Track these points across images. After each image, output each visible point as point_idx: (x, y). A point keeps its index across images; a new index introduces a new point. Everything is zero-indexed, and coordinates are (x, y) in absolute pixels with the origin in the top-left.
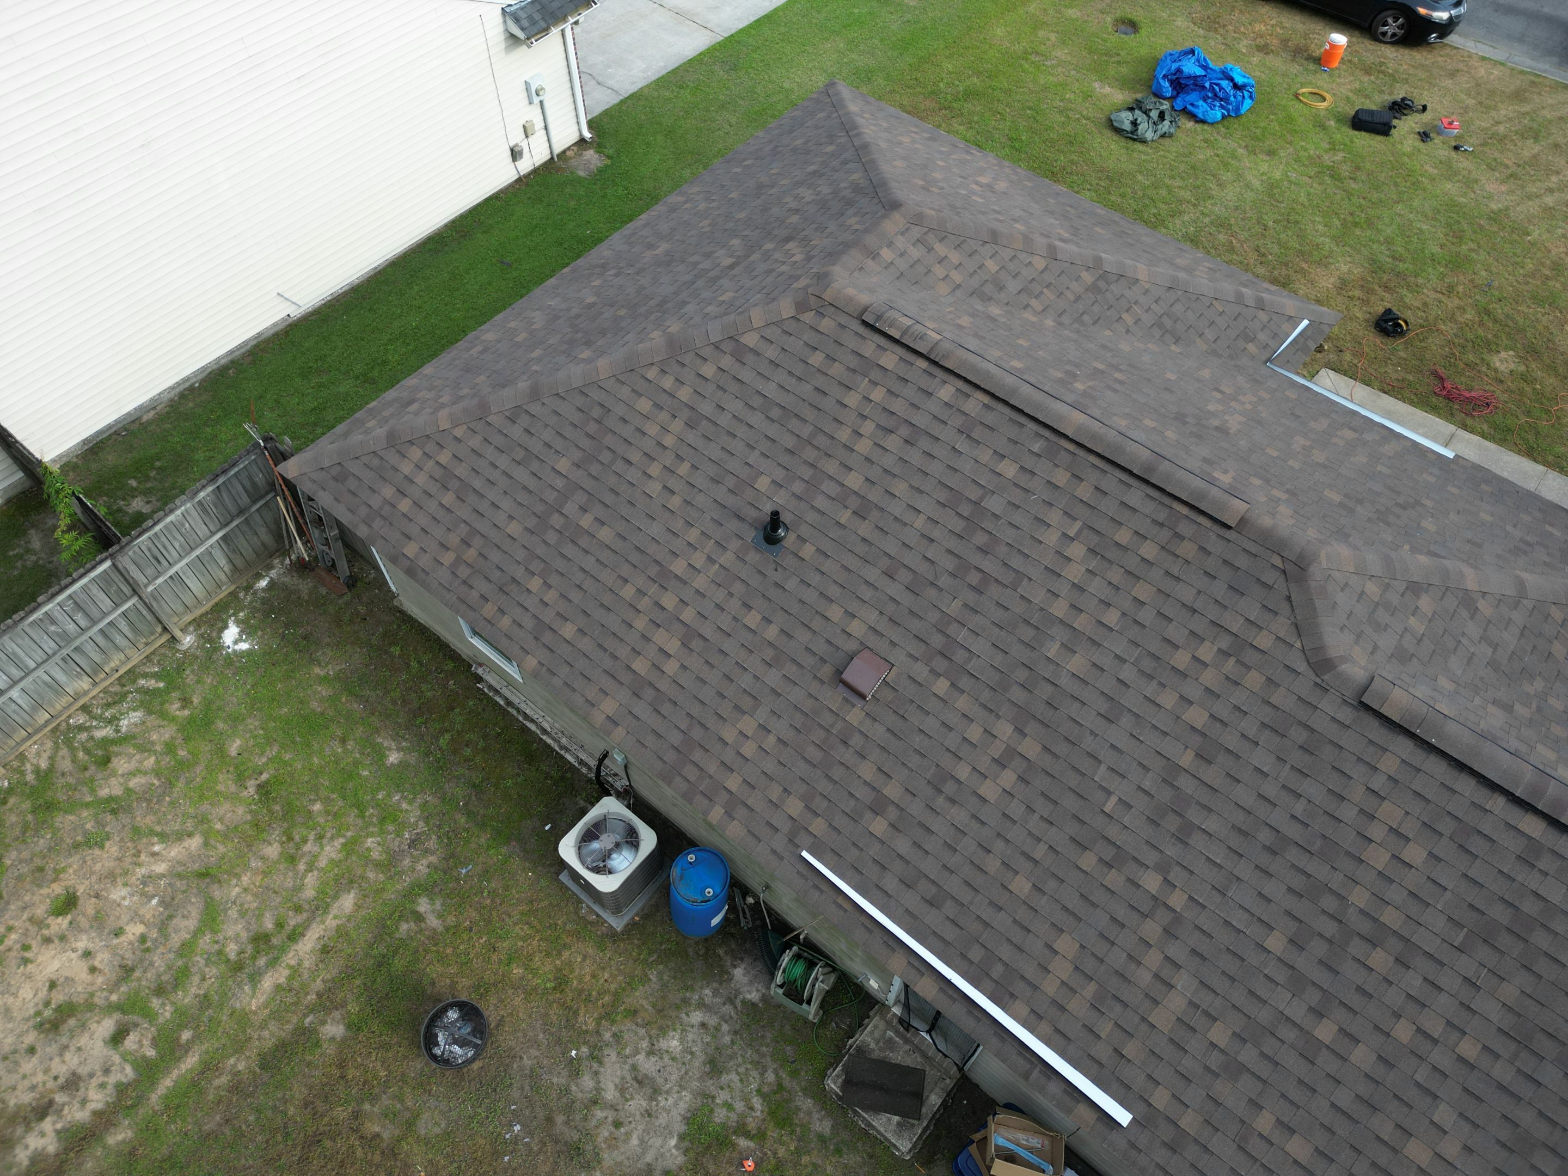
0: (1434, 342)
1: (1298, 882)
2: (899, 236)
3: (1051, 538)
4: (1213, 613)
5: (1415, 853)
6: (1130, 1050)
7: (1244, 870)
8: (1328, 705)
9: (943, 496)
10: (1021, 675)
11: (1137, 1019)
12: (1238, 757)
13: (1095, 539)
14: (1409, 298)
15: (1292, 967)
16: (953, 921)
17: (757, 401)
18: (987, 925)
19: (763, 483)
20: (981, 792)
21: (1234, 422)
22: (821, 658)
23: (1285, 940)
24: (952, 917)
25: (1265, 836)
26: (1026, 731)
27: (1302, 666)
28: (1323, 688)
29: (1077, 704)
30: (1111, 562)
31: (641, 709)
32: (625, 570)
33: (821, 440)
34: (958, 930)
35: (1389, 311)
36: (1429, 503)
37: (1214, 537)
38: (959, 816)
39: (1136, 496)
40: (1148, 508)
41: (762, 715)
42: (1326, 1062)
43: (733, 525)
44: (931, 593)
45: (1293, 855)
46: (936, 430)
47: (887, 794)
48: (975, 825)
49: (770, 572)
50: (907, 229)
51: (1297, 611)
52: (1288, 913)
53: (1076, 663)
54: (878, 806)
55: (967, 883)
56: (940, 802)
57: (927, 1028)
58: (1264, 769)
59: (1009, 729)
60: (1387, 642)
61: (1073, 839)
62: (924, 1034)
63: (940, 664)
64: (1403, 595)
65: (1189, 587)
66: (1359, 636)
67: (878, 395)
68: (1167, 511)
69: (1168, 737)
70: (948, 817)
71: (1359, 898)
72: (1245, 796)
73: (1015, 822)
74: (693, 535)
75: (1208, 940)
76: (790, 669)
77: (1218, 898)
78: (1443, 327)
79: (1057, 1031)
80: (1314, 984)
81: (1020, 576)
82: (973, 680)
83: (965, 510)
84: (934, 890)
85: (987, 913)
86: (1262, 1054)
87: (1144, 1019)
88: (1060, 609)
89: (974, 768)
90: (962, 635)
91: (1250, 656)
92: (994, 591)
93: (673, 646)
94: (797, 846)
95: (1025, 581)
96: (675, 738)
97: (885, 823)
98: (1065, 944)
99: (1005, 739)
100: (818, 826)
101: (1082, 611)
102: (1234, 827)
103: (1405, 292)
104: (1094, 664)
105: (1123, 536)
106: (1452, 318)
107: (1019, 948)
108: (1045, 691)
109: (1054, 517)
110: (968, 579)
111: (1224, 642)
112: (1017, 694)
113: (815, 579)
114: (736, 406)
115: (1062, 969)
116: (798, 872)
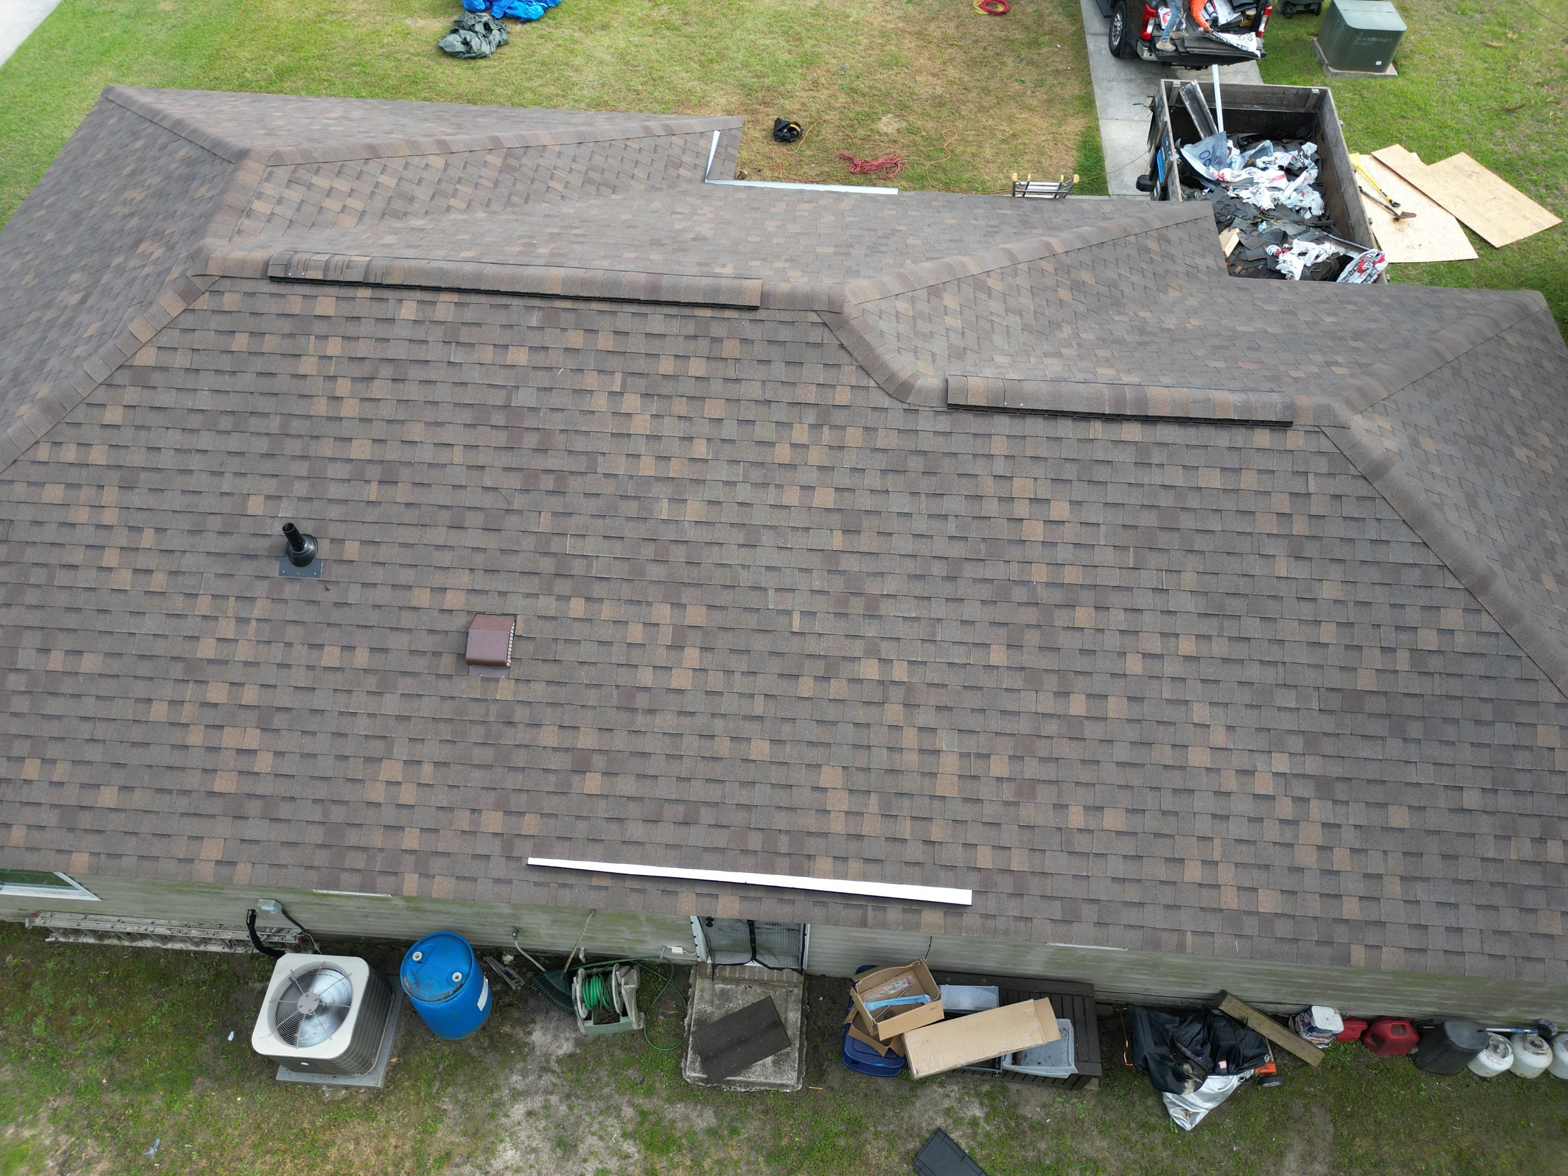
0: (827, 132)
1: (986, 592)
2: (265, 184)
3: (601, 403)
4: (786, 395)
5: (1060, 510)
6: (936, 833)
7: (939, 609)
8: (925, 423)
9: (467, 416)
10: (648, 551)
11: (927, 801)
12: (879, 513)
13: (642, 383)
14: (788, 104)
15: (1022, 668)
16: (717, 826)
17: (195, 421)
18: (749, 807)
19: (256, 505)
20: (674, 685)
21: (706, 230)
22: (434, 653)
23: (1004, 648)
24: (713, 823)
25: (938, 569)
26: (683, 602)
27: (885, 402)
28: (912, 411)
29: (716, 549)
30: (669, 397)
31: (252, 829)
32: (140, 690)
33: (297, 426)
34: (726, 831)
35: (778, 121)
36: (904, 228)
37: (747, 324)
38: (666, 721)
39: (657, 321)
40: (674, 327)
41: (402, 750)
42: (1092, 731)
43: (249, 568)
44: (512, 520)
45: (970, 571)
46: (421, 353)
47: (584, 747)
48: (687, 720)
49: (320, 595)
50: (271, 174)
51: (855, 354)
52: (994, 624)
53: (693, 510)
54: (581, 766)
55: (709, 781)
56: (640, 721)
57: (749, 956)
58: (906, 511)
59: (666, 609)
60: (939, 346)
61: (782, 675)
62: (750, 964)
63: (563, 587)
64: (929, 301)
65: (753, 383)
66: (916, 351)
67: (334, 347)
68: (693, 321)
69: (811, 531)
70: (656, 730)
71: (1040, 574)
72: (904, 544)
73: (720, 694)
74: (204, 605)
75: (944, 691)
76: (407, 685)
77: (932, 648)
78: (827, 117)
79: (867, 861)
80: (1046, 671)
81: (592, 456)
82: (605, 583)
83: (499, 418)
84: (682, 808)
85: (743, 796)
86: (1041, 759)
87: (932, 797)
88: (648, 467)
89: (654, 667)
90: (569, 545)
91: (839, 417)
92: (575, 485)
93: (252, 739)
94: (519, 859)
95: (600, 459)
96: (316, 835)
97: (598, 776)
98: (830, 777)
99: (668, 621)
100: (530, 825)
101: (669, 458)
102: (909, 577)
103: (782, 101)
104: (710, 502)
105: (667, 366)
106: (830, 107)
107: (791, 809)
108: (679, 553)
109: (591, 381)
110: (542, 487)
111: (810, 417)
112: (654, 572)
113: (378, 574)
114: (174, 438)
115: (839, 802)
116: (536, 884)
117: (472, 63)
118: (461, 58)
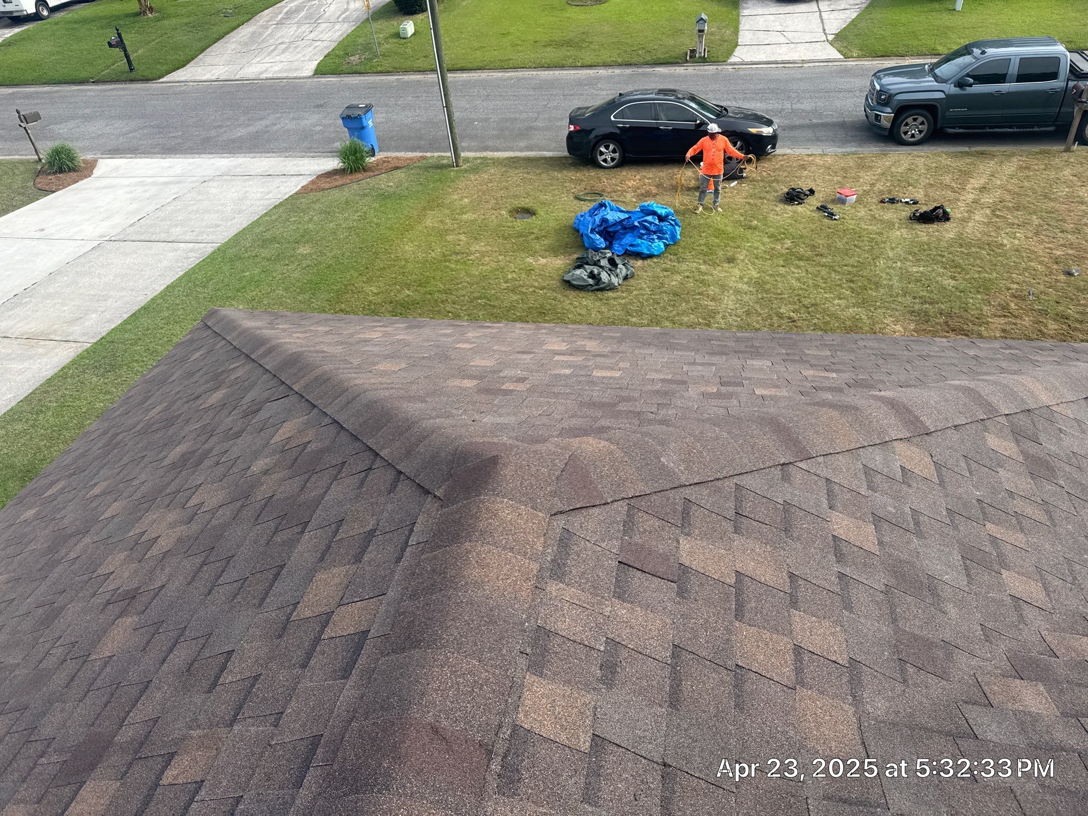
117: (599, 294)
118: (588, 291)
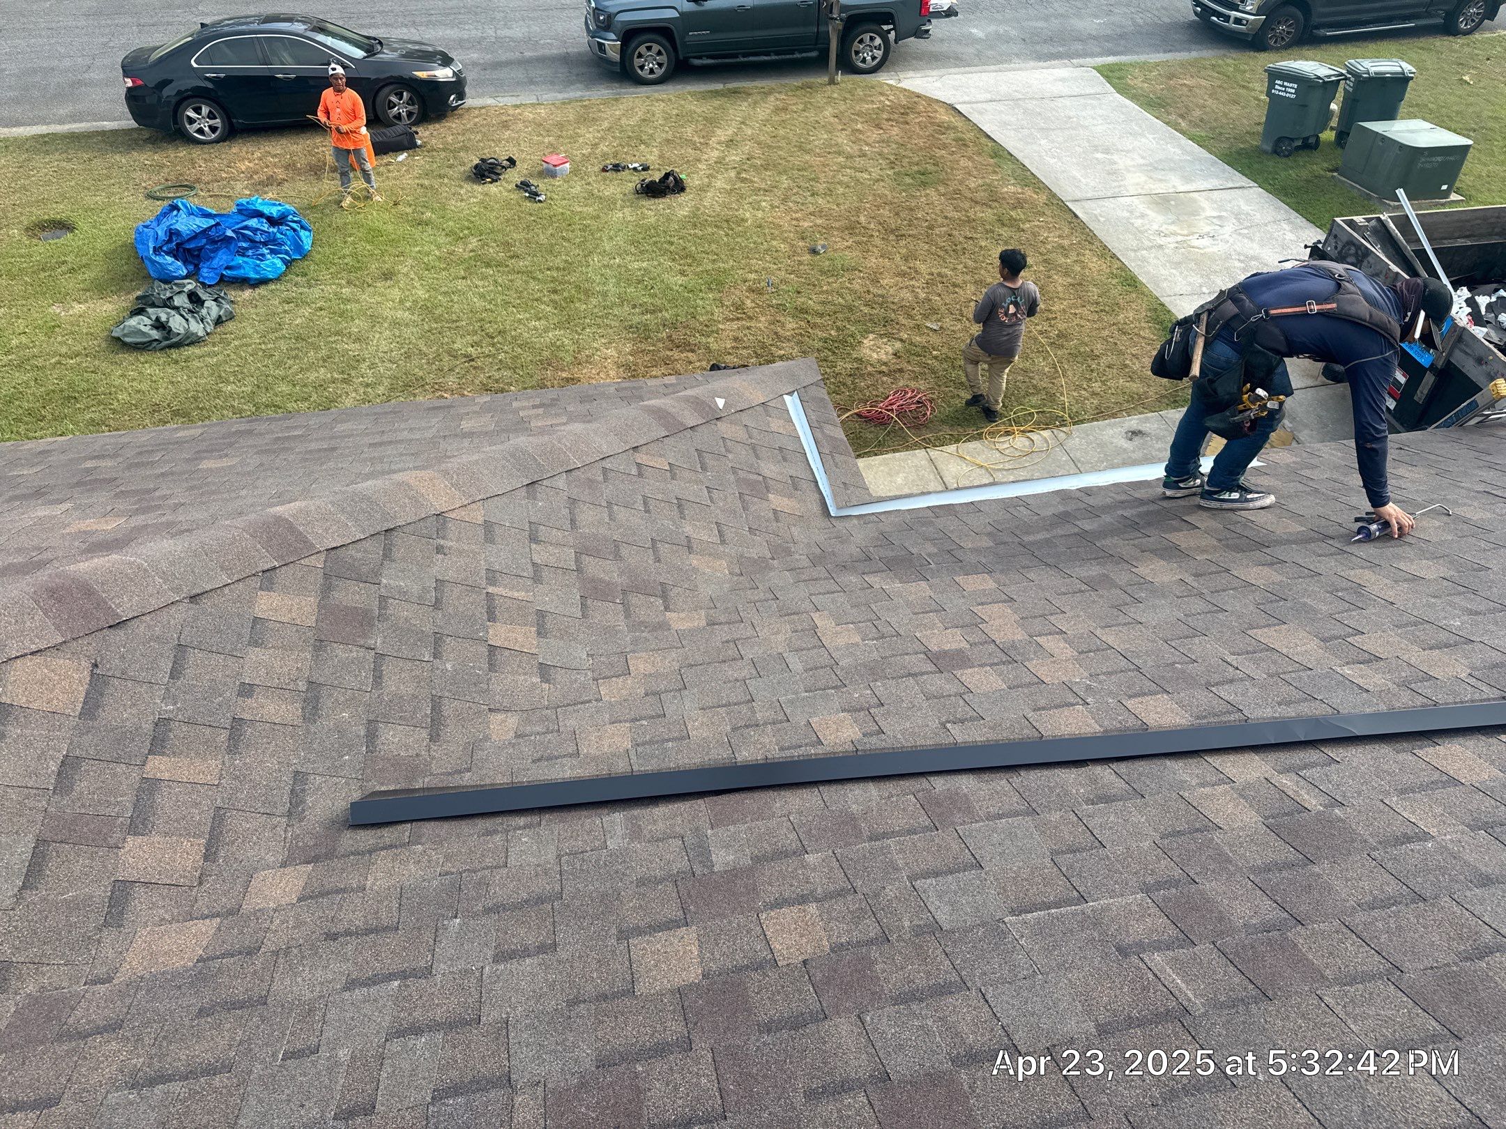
117: (175, 354)
118: (155, 349)
